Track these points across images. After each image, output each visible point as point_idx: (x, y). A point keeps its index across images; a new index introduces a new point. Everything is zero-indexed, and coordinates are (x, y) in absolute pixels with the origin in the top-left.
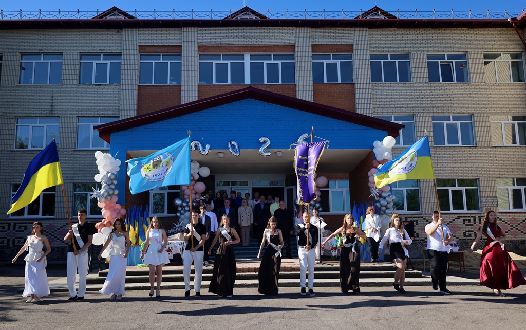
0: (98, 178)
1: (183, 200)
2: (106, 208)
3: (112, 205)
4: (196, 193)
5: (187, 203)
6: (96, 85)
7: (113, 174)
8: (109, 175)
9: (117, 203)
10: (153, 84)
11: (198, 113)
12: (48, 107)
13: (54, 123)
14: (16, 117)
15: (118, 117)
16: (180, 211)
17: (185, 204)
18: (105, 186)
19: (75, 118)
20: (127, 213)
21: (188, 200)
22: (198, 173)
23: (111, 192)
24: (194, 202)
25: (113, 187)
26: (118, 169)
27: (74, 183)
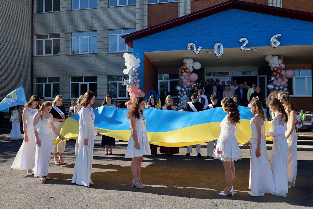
0: (126, 72)
1: (182, 87)
2: (132, 92)
3: (136, 90)
4: (191, 81)
5: (185, 88)
6: (119, 7)
7: (136, 68)
8: (134, 69)
9: (139, 88)
10: (158, 3)
11: (194, 22)
12: (90, 24)
13: (93, 35)
14: (70, 32)
15: (135, 28)
16: (180, 94)
17: (183, 89)
18: (131, 77)
19: (107, 31)
20: (146, 96)
21: (185, 87)
22: (193, 67)
23: (135, 81)
24: (190, 88)
25: (136, 77)
26: (139, 65)
27: (108, 76)
